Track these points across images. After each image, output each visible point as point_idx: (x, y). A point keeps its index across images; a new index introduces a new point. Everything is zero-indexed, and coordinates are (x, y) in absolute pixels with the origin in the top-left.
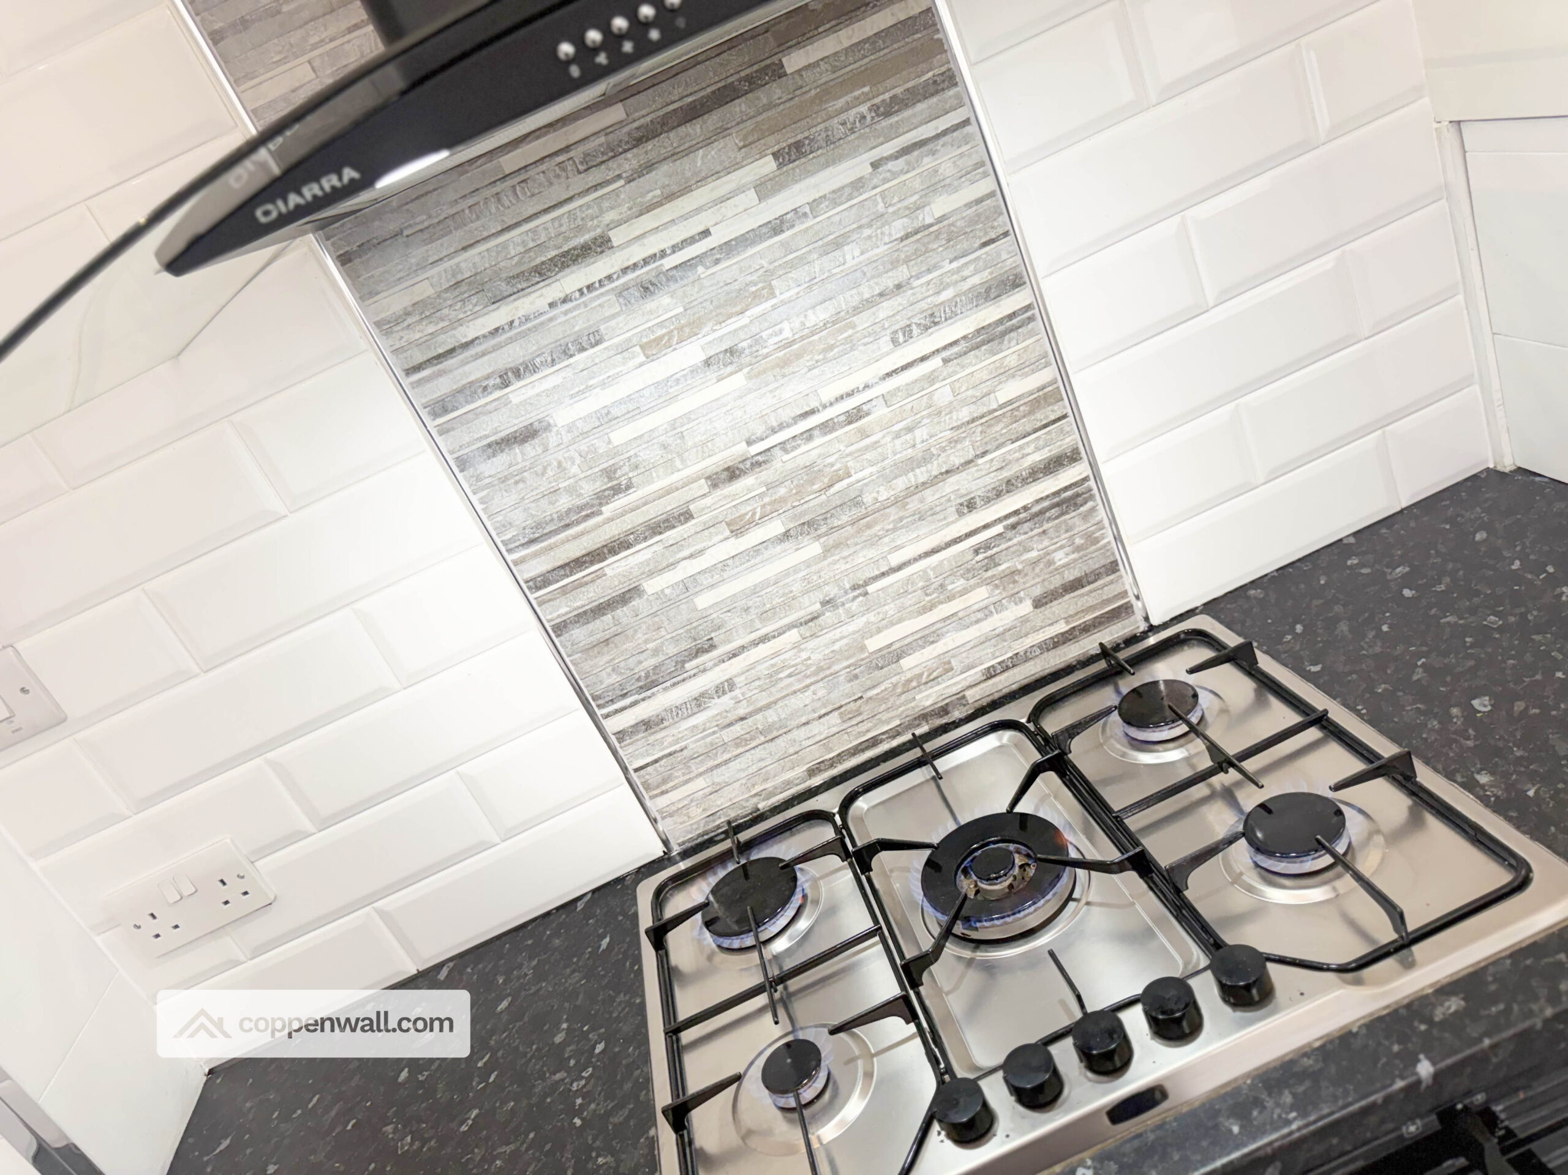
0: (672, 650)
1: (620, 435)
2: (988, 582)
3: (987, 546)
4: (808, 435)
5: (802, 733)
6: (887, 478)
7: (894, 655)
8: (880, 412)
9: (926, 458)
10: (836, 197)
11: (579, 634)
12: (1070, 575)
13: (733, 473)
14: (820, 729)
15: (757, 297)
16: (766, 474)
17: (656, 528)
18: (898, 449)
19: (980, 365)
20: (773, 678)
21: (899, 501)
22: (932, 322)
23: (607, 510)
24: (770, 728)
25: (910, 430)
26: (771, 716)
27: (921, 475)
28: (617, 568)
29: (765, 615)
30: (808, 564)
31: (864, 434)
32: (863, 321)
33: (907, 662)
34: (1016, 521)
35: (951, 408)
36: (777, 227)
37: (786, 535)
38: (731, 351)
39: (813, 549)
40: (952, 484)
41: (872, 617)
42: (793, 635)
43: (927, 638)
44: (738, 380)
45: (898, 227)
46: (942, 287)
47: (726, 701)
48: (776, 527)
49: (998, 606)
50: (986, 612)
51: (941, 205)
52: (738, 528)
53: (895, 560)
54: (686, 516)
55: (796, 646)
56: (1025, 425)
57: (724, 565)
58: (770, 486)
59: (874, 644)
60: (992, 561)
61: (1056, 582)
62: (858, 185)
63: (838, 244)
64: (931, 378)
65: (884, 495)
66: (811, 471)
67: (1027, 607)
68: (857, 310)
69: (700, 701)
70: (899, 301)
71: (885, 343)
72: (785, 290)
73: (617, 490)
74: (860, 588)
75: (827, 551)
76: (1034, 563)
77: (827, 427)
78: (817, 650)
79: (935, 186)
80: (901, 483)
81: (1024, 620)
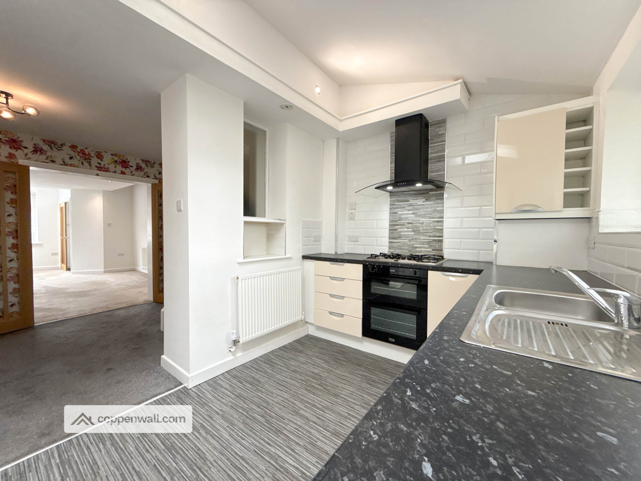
0: (397, 236)
1: (402, 216)
2: (429, 245)
3: (430, 241)
4: (418, 223)
5: (404, 251)
6: (423, 230)
7: (416, 247)
8: (425, 224)
9: (427, 230)
10: (429, 204)
11: (391, 231)
12: (437, 249)
13: (410, 223)
14: (406, 251)
15: (419, 210)
16: (413, 225)
17: (401, 225)
18: (425, 228)
19: (436, 224)
20: (404, 244)
21: (423, 233)
22: (433, 218)
23: (398, 222)
24: (402, 248)
25: (427, 227)
26: (402, 247)
27: (426, 231)
28: (397, 227)
29: (407, 237)
30: (412, 234)
31: (423, 225)
32: (427, 215)
33: (417, 249)
34: (434, 240)
35: (432, 226)
36: (423, 205)
37: (411, 231)
38: (415, 213)
39: (413, 233)
40: (429, 234)
41: (416, 243)
42: (408, 241)
43: (420, 248)
44: (414, 216)
45: (433, 209)
46: (435, 215)
47: (399, 244)
48: (411, 230)
49: (428, 248)
50: (427, 248)
51: (438, 209)
52: (408, 228)
53: (420, 238)
54: (404, 225)
55: (408, 242)
56: (438, 231)
57: (405, 231)
58: (412, 226)
59: (415, 245)
60: (429, 243)
61: (435, 249)
62: (431, 204)
63: (427, 208)
64: (431, 223)
65: (422, 231)
66: (416, 226)
67: (431, 250)
68: (427, 214)
69: (397, 242)
70: (431, 215)
71: (428, 218)
72: (421, 210)
73: (400, 220)
74: (416, 239)
75: (415, 234)
76: (434, 246)
77: (419, 223)
78: (409, 243)
79: (438, 207)
80: (424, 231)
81: (430, 251)
